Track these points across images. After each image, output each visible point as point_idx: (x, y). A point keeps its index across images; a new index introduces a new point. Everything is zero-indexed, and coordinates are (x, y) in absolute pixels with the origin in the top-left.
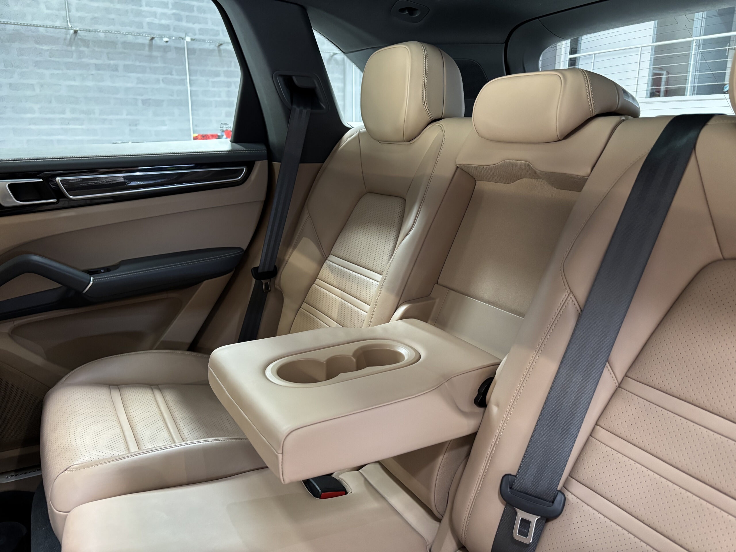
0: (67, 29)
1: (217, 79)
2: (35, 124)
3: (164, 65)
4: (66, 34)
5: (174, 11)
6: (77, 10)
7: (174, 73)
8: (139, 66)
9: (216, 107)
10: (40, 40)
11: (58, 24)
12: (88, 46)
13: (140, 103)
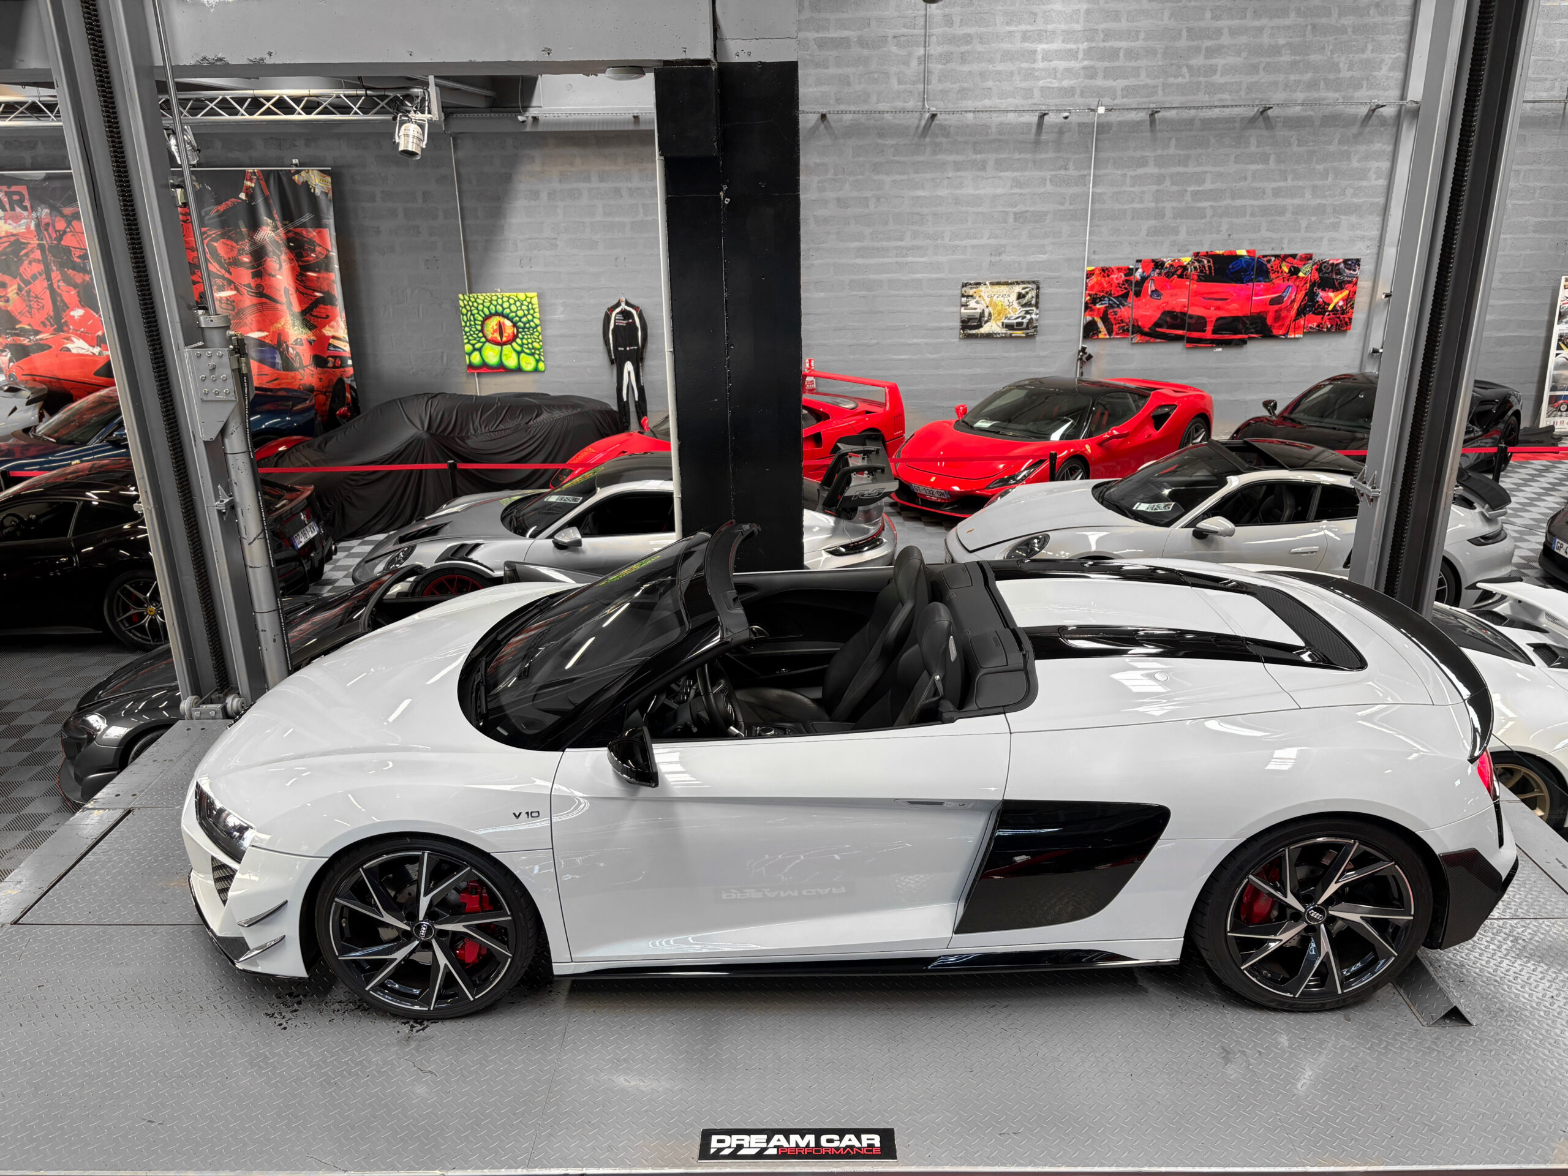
0: (922, 111)
1: (1140, 171)
2: (862, 256)
3: (1058, 155)
4: (920, 120)
5: (1086, 63)
6: (939, 81)
7: (1071, 166)
8: (1018, 159)
9: (1133, 218)
10: (883, 132)
11: (911, 104)
12: (947, 135)
13: (1011, 220)
